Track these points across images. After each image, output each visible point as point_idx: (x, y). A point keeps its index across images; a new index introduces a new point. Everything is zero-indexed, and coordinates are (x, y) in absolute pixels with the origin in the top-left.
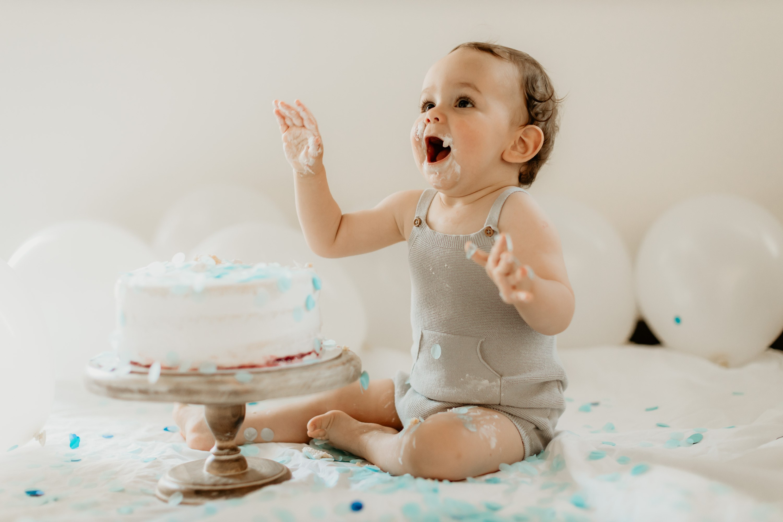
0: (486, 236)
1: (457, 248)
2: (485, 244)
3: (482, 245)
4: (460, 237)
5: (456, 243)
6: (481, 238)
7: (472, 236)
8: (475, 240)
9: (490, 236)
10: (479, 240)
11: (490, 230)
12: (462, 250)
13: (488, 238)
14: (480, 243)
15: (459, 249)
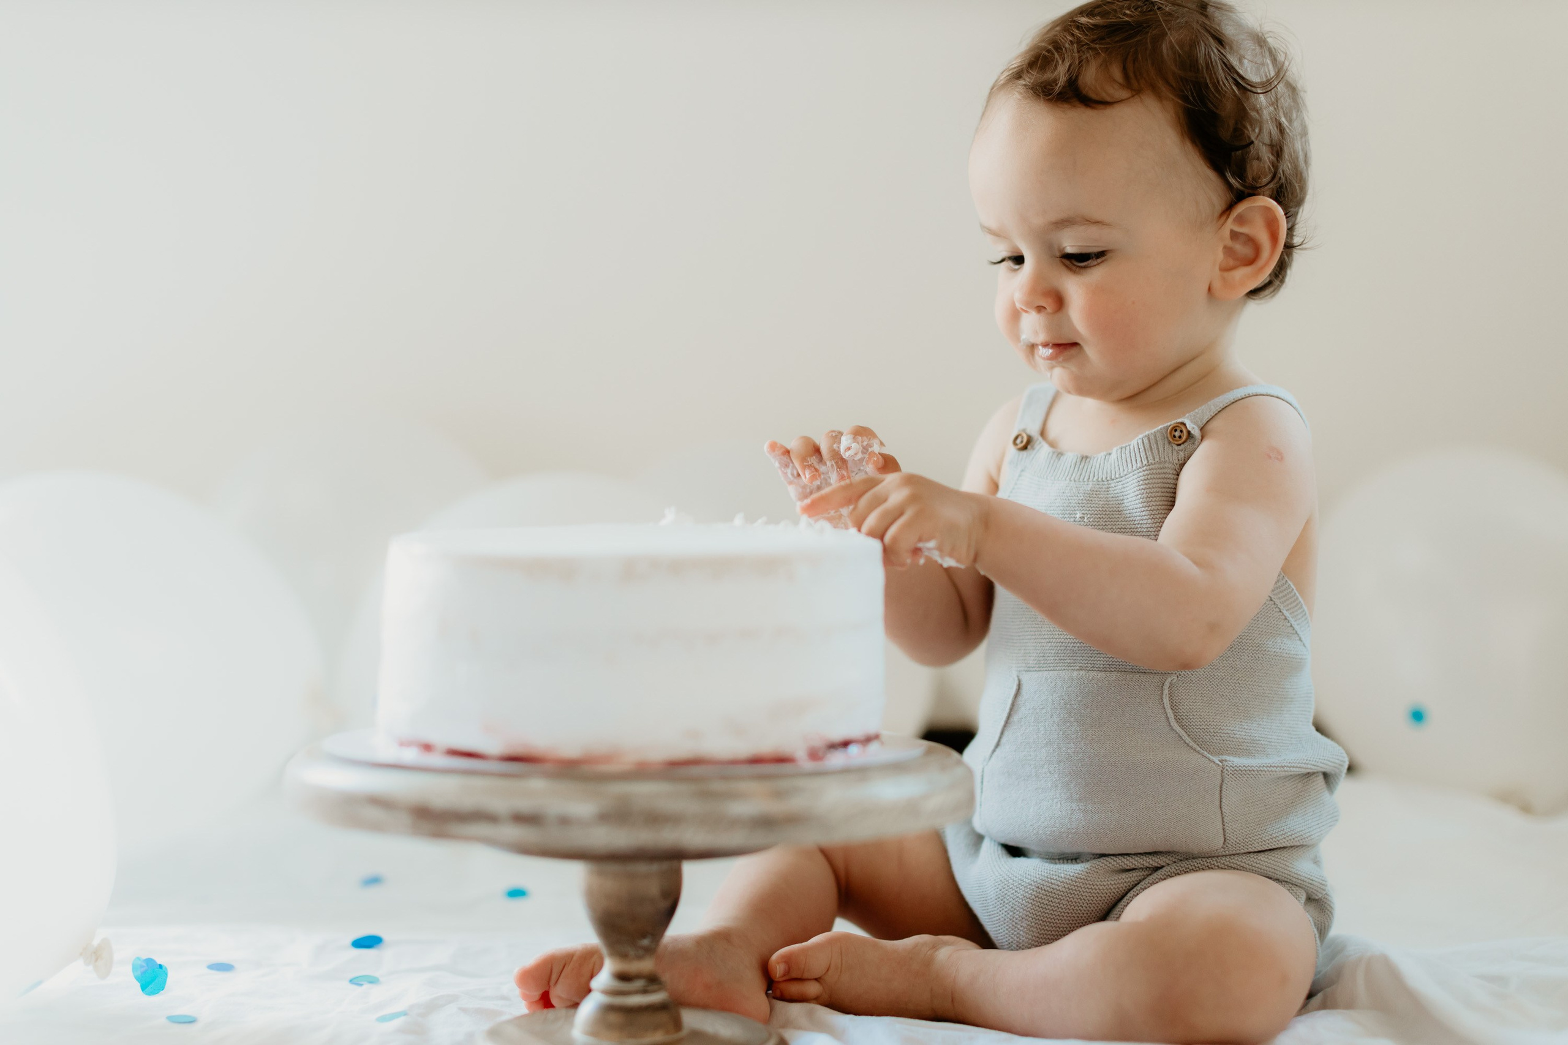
2: (1162, 460)
3: (1157, 460)
4: (1112, 453)
6: (1157, 444)
9: (1180, 445)
11: (1181, 431)
12: (1118, 480)
14: (1153, 456)
15: (1113, 479)
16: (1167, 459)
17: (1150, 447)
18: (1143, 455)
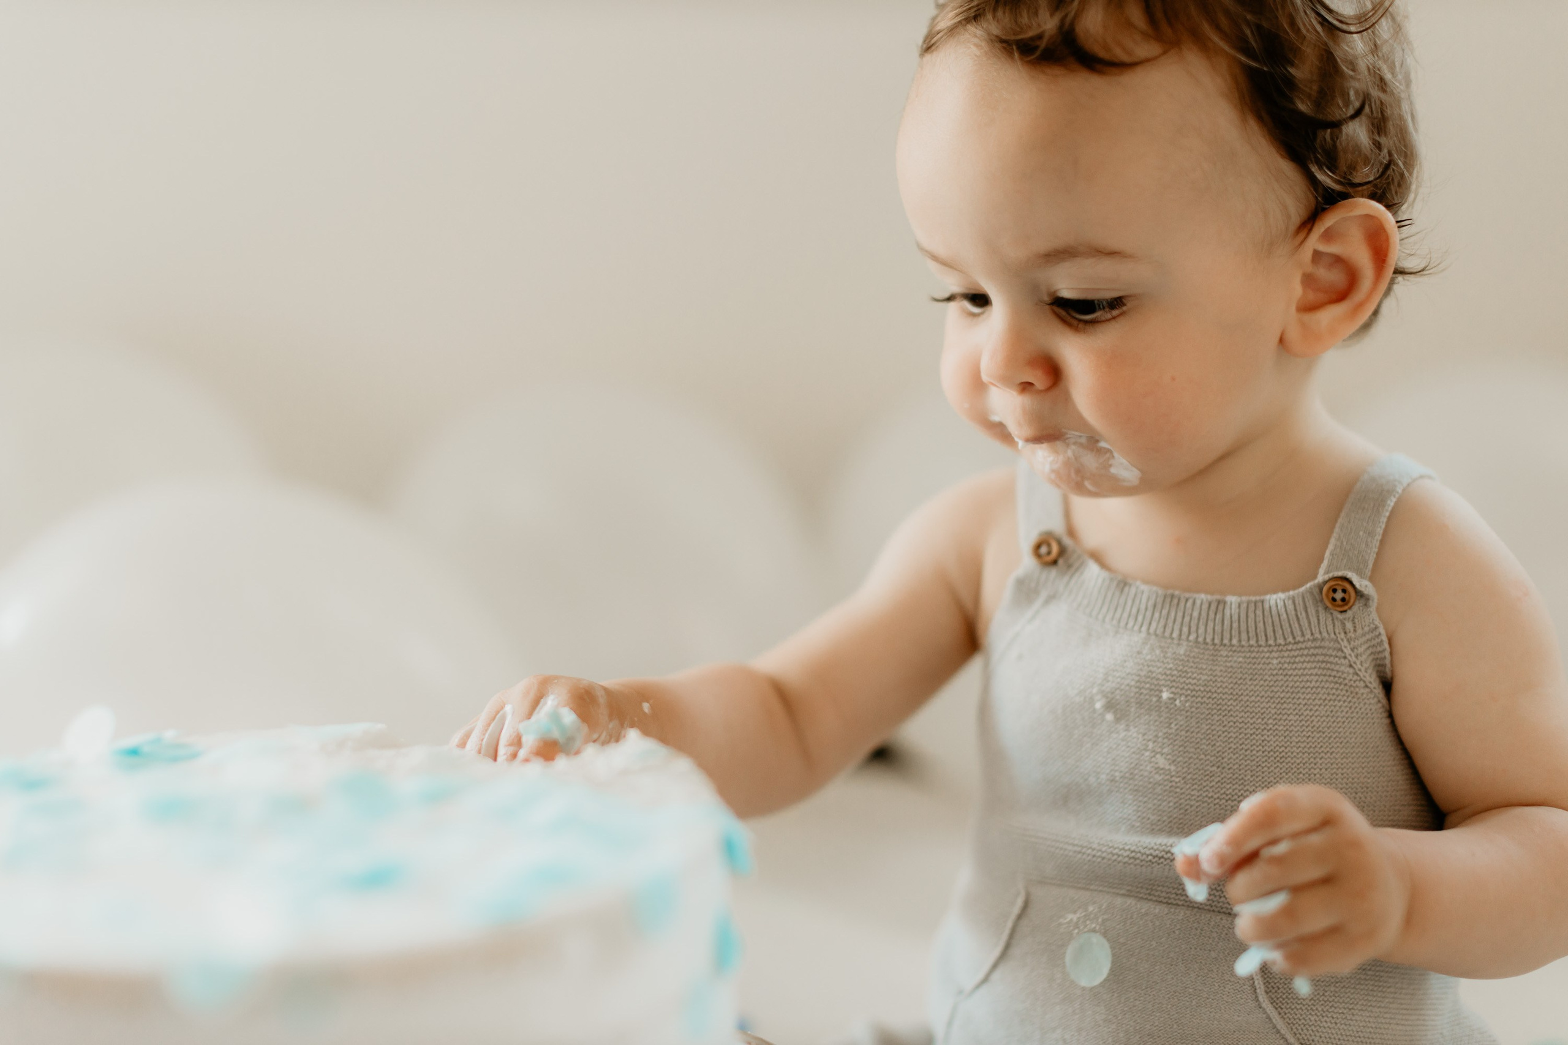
0: (1326, 608)
1: (1216, 641)
2: (1317, 635)
3: (1308, 636)
4: (1225, 603)
5: (1211, 624)
6: (1306, 612)
7: (1273, 602)
8: (1285, 615)
9: (1345, 610)
10: (1298, 619)
11: (1344, 589)
13: (1332, 614)
14: (1301, 630)
15: (1225, 645)
16: (1325, 634)
17: (1297, 616)
18: (1286, 625)
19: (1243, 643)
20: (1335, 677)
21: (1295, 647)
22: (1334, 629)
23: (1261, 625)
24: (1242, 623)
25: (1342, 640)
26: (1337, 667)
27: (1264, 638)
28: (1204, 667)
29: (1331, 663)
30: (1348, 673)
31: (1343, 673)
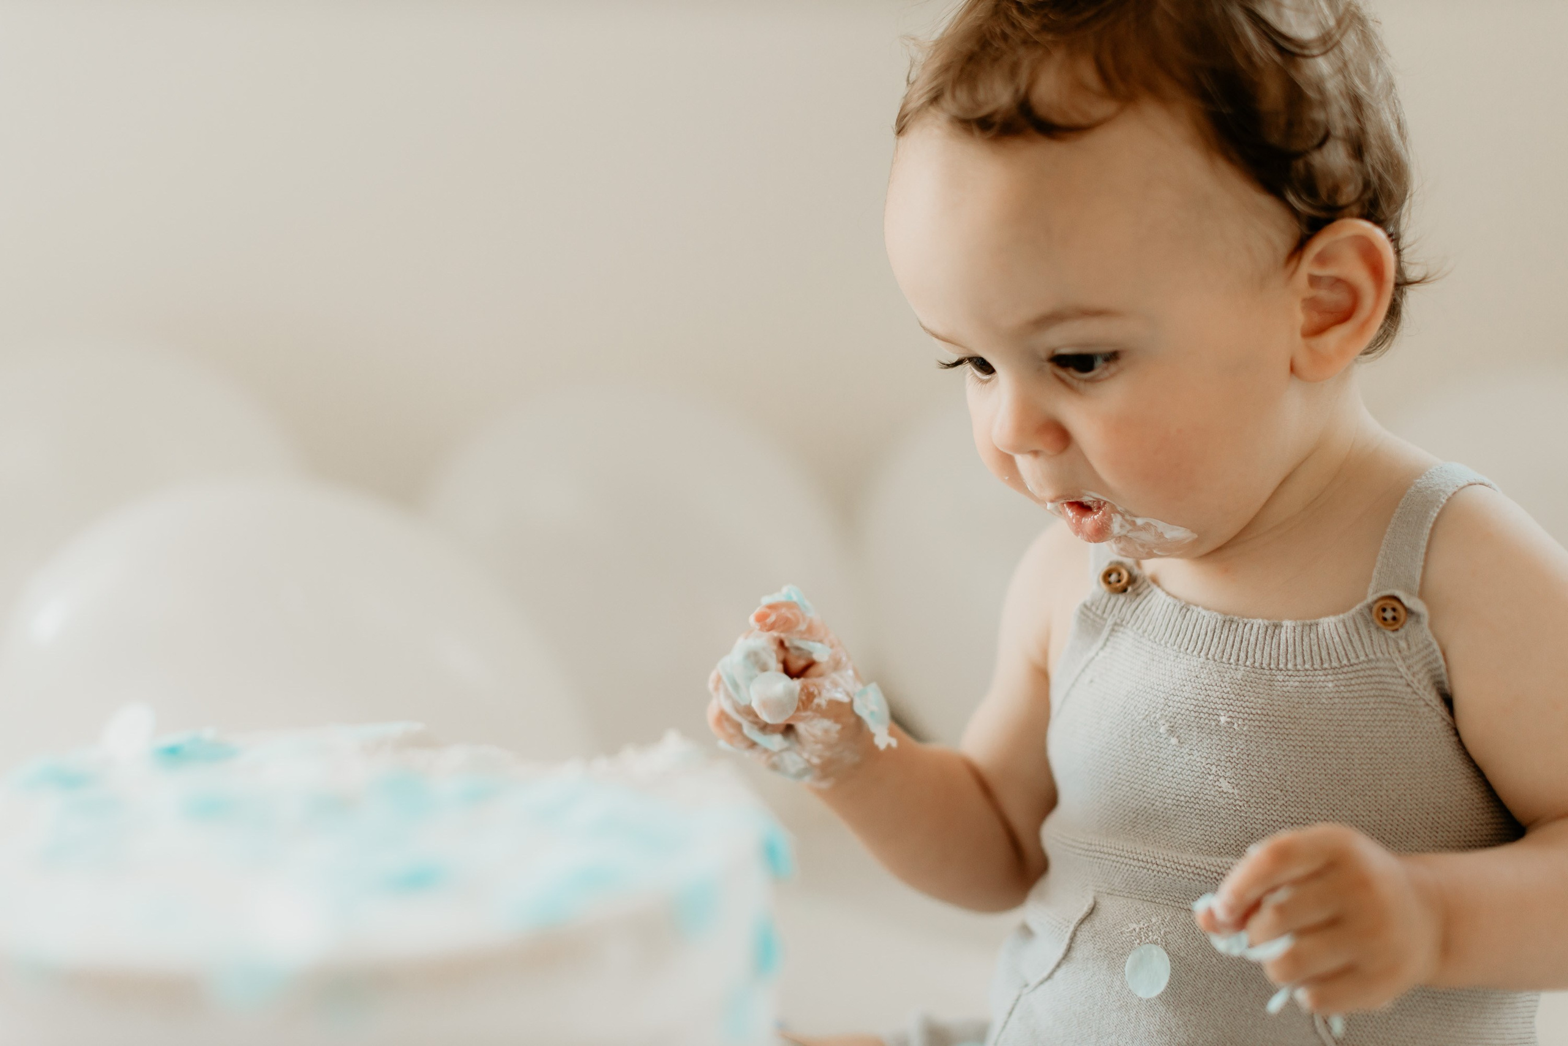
0: (1379, 629)
1: (1272, 666)
2: (1372, 656)
3: (1362, 657)
4: (1281, 627)
5: (1267, 649)
6: (1359, 634)
7: (1326, 625)
8: (1338, 638)
10: (1351, 641)
11: (1394, 609)
12: (1290, 673)
13: (1384, 633)
14: (1355, 652)
15: (1281, 670)
16: (1379, 655)
17: (1350, 638)
18: (1340, 648)
19: (1299, 667)
20: (1393, 697)
21: (1350, 669)
22: (1387, 649)
23: (1315, 648)
24: (1297, 646)
25: (1397, 660)
26: (1394, 687)
27: (1319, 661)
28: (1261, 691)
29: (1388, 683)
30: (1407, 693)
31: (1401, 692)
